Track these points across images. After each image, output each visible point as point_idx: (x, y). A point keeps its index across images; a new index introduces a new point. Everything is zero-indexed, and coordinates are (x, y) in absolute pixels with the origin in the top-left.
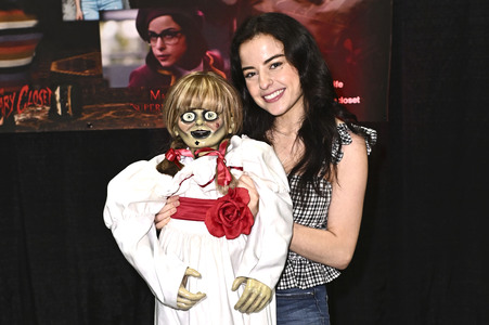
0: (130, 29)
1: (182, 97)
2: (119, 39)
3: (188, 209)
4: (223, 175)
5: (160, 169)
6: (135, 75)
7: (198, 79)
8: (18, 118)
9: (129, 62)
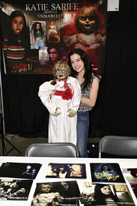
0: (46, 51)
1: (57, 67)
2: (43, 53)
3: (58, 93)
4: (66, 85)
5: (51, 84)
6: (46, 62)
7: (61, 63)
8: (20, 71)
9: (45, 59)
